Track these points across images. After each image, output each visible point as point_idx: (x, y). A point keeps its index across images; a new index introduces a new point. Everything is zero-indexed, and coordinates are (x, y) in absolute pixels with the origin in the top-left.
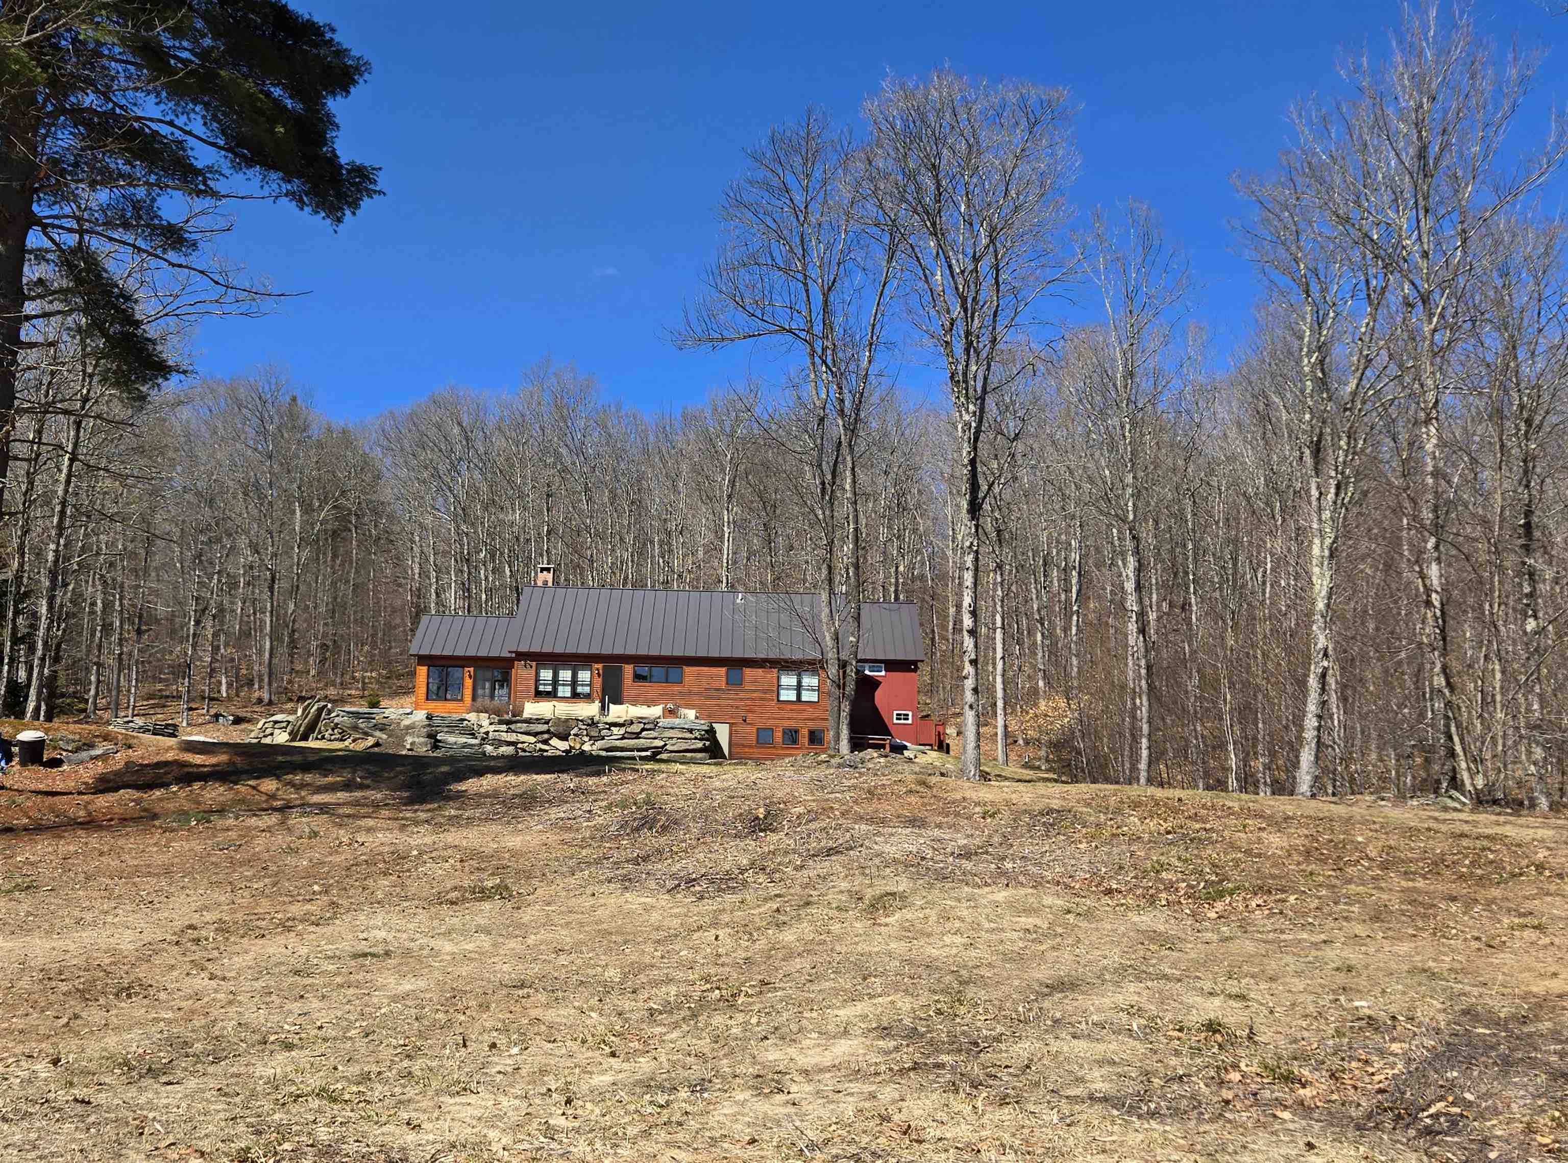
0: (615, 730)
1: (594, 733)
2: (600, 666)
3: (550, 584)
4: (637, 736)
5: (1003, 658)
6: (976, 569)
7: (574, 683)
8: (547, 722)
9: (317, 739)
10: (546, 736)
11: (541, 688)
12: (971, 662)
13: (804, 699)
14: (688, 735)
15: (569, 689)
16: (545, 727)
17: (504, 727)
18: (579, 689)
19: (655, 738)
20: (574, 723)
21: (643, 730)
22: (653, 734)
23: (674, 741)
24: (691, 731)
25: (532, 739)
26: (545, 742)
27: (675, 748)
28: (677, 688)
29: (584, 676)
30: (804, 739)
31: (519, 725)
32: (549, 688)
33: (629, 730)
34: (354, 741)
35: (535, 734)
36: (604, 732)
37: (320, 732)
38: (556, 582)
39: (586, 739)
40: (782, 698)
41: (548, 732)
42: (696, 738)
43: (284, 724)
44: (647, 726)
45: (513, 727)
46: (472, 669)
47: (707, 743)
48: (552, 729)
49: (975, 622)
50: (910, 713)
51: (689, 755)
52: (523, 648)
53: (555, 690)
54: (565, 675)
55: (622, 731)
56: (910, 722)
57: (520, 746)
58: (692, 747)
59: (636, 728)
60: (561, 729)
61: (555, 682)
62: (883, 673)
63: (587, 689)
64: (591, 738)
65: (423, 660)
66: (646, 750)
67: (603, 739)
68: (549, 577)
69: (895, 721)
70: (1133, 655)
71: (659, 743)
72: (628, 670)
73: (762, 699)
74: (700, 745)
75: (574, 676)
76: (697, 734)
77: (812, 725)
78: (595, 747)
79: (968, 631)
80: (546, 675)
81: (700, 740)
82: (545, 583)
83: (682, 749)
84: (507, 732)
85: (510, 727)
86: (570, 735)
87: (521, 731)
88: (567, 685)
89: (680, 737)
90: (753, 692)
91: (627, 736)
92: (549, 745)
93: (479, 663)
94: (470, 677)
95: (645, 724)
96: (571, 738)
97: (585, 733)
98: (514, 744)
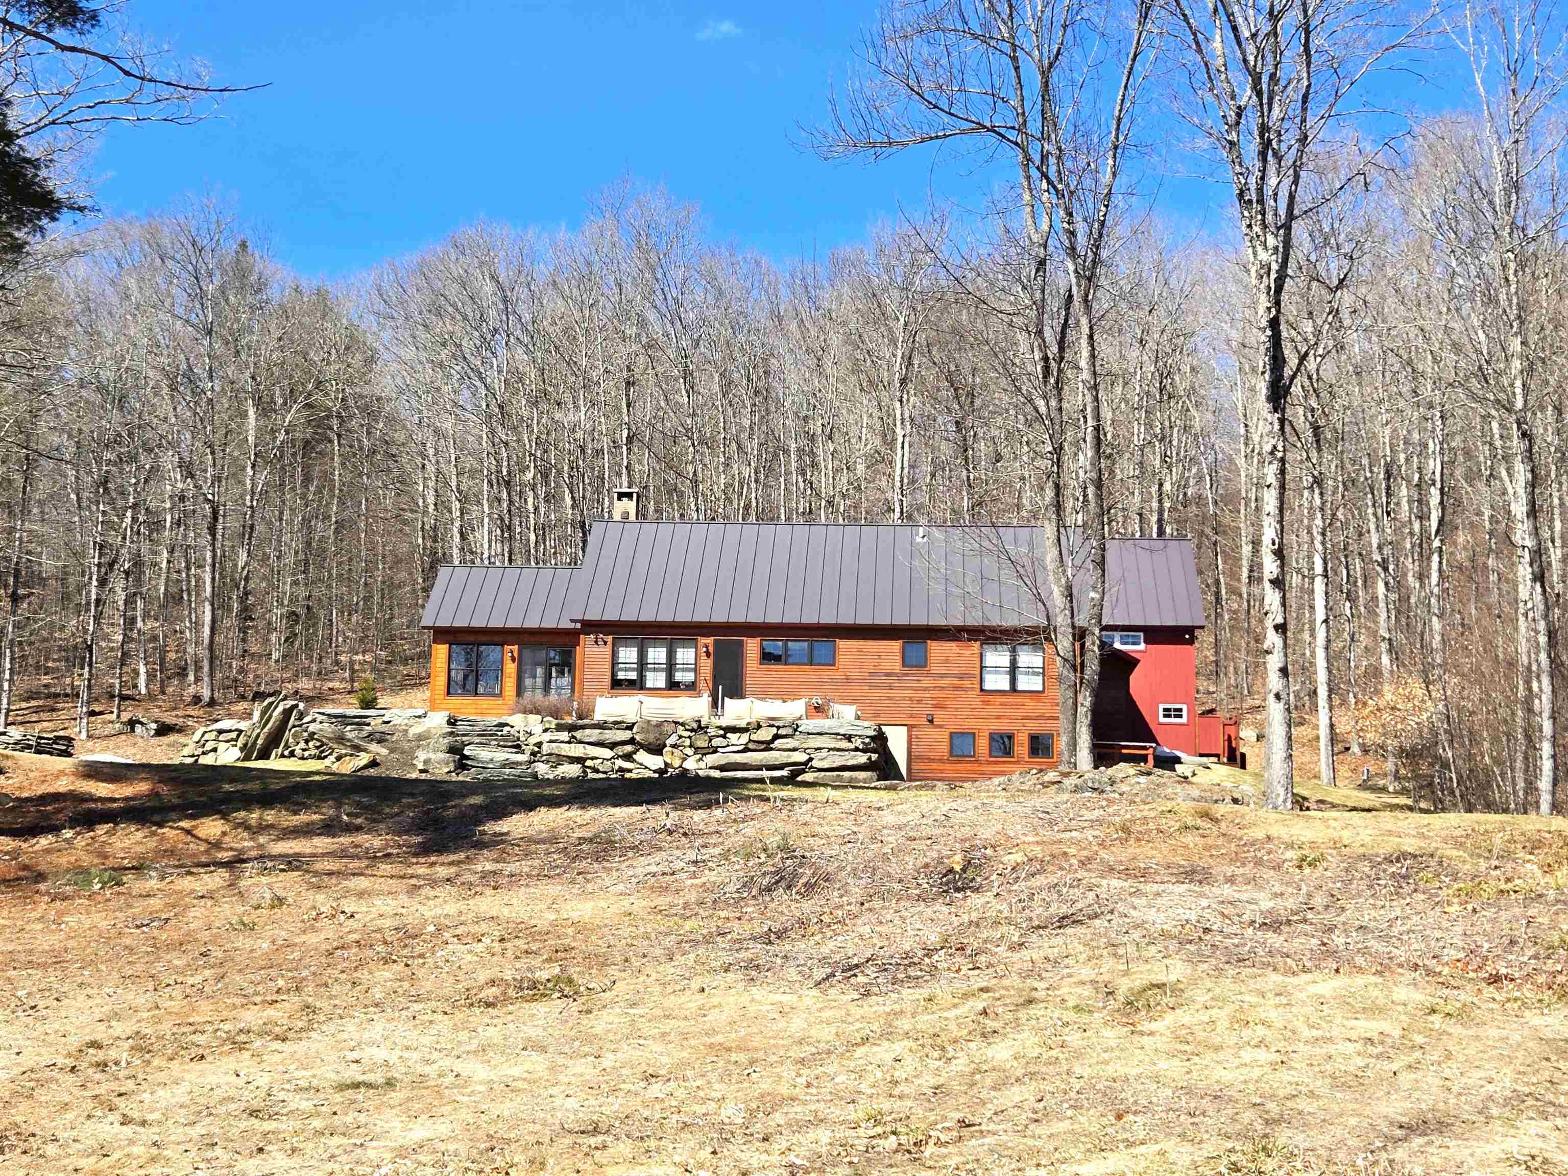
0: (733, 737)
1: (702, 743)
2: (710, 641)
3: (632, 517)
4: (767, 746)
5: (1326, 621)
6: (1282, 487)
7: (671, 666)
8: (630, 727)
9: (283, 756)
10: (629, 748)
11: (621, 675)
12: (1277, 627)
13: (1021, 686)
14: (845, 744)
15: (662, 675)
16: (627, 735)
17: (565, 736)
18: (679, 676)
19: (795, 750)
20: (669, 728)
21: (776, 737)
22: (791, 742)
23: (824, 753)
24: (849, 738)
25: (607, 753)
26: (628, 757)
27: (825, 764)
28: (826, 673)
29: (685, 655)
30: (1022, 747)
31: (588, 731)
32: (633, 675)
33: (754, 737)
34: (338, 758)
35: (612, 746)
36: (716, 742)
37: (287, 746)
38: (641, 514)
39: (689, 751)
40: (988, 686)
41: (632, 741)
42: (856, 749)
43: (234, 735)
44: (782, 732)
45: (578, 734)
46: (515, 647)
47: (874, 757)
48: (638, 737)
49: (1282, 566)
50: (1185, 708)
51: (847, 774)
52: (593, 615)
53: (642, 677)
54: (657, 654)
55: (745, 738)
56: (1184, 720)
57: (589, 763)
58: (850, 763)
59: (765, 734)
60: (651, 738)
61: (642, 665)
62: (1142, 646)
63: (689, 677)
64: (697, 750)
65: (443, 634)
66: (781, 767)
67: (715, 752)
68: (630, 506)
69: (1162, 720)
70: (1526, 615)
71: (800, 757)
72: (752, 647)
73: (956, 688)
74: (862, 759)
75: (671, 656)
76: (858, 743)
77: (1034, 727)
78: (702, 765)
79: (1271, 581)
80: (628, 655)
81: (864, 751)
82: (625, 516)
83: (835, 765)
84: (569, 742)
85: (575, 734)
86: (665, 746)
87: (591, 740)
88: (660, 670)
89: (832, 746)
90: (943, 676)
91: (751, 746)
92: (634, 761)
93: (526, 638)
94: (513, 659)
95: (778, 728)
96: (666, 749)
97: (688, 742)
98: (580, 760)
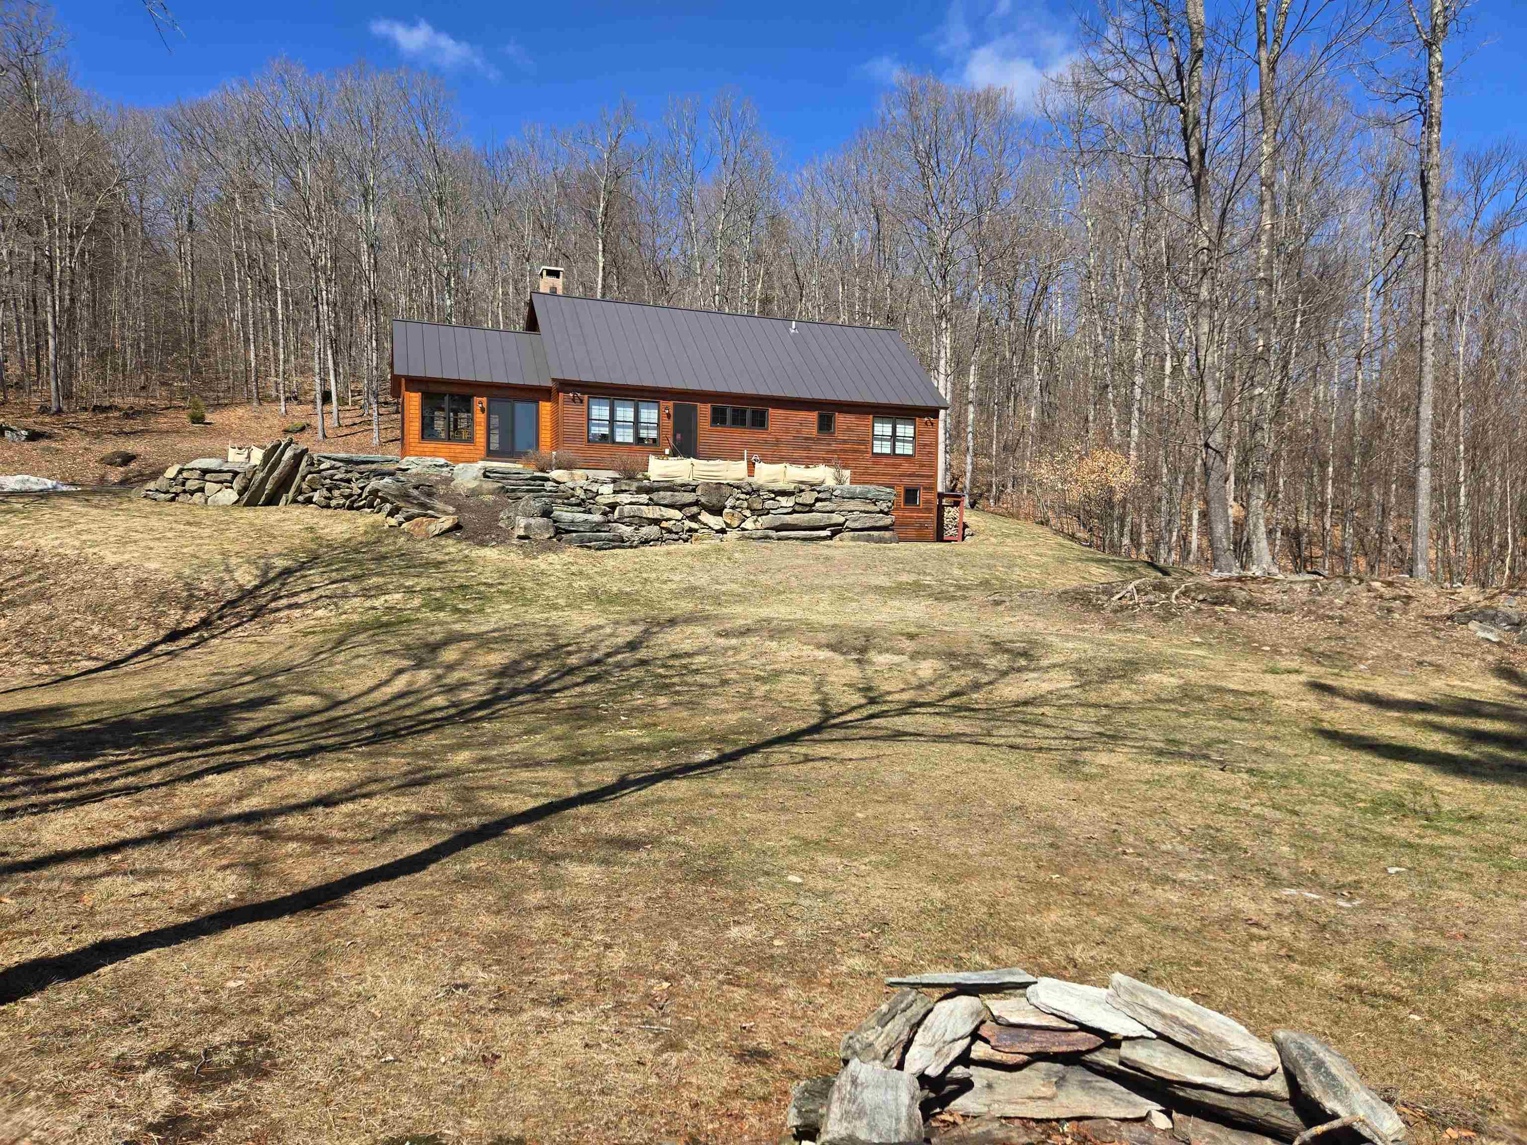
0: (784, 501)
1: (756, 505)
2: (670, 404)
4: (809, 508)
8: (694, 489)
9: (295, 501)
10: (695, 509)
11: (595, 430)
13: (898, 451)
14: (871, 508)
15: (631, 431)
16: (692, 497)
17: (644, 498)
18: (643, 433)
19: (833, 512)
20: (726, 490)
21: (818, 500)
22: (828, 505)
23: (856, 515)
24: (875, 502)
25: (677, 514)
26: (694, 518)
27: (857, 525)
28: (761, 435)
29: (650, 415)
30: (899, 498)
31: (662, 493)
32: (605, 431)
33: (799, 500)
34: (408, 519)
35: (681, 507)
36: (769, 504)
37: (300, 491)
39: (748, 513)
40: (876, 450)
41: (696, 503)
42: (881, 512)
43: (228, 476)
44: (822, 496)
45: (655, 496)
46: (484, 399)
47: (895, 519)
48: (703, 500)
51: (876, 533)
52: (571, 375)
53: (612, 431)
54: (625, 413)
55: (792, 501)
57: (664, 524)
58: (881, 525)
59: (808, 498)
60: (712, 500)
61: (612, 421)
63: (653, 434)
64: (753, 511)
65: (414, 383)
66: (823, 528)
67: (769, 513)
68: (557, 280)
71: (837, 519)
72: (704, 409)
73: (856, 451)
74: (889, 521)
75: (636, 414)
76: (884, 507)
77: (907, 481)
78: (758, 525)
80: (601, 412)
81: (887, 514)
82: (553, 291)
83: (866, 526)
84: (647, 505)
85: (652, 496)
86: (725, 507)
87: (665, 502)
88: (628, 427)
89: (862, 509)
90: (845, 442)
91: (797, 508)
92: (699, 521)
93: (495, 392)
94: (483, 410)
95: (819, 492)
96: (726, 510)
97: (745, 504)
98: (656, 522)
